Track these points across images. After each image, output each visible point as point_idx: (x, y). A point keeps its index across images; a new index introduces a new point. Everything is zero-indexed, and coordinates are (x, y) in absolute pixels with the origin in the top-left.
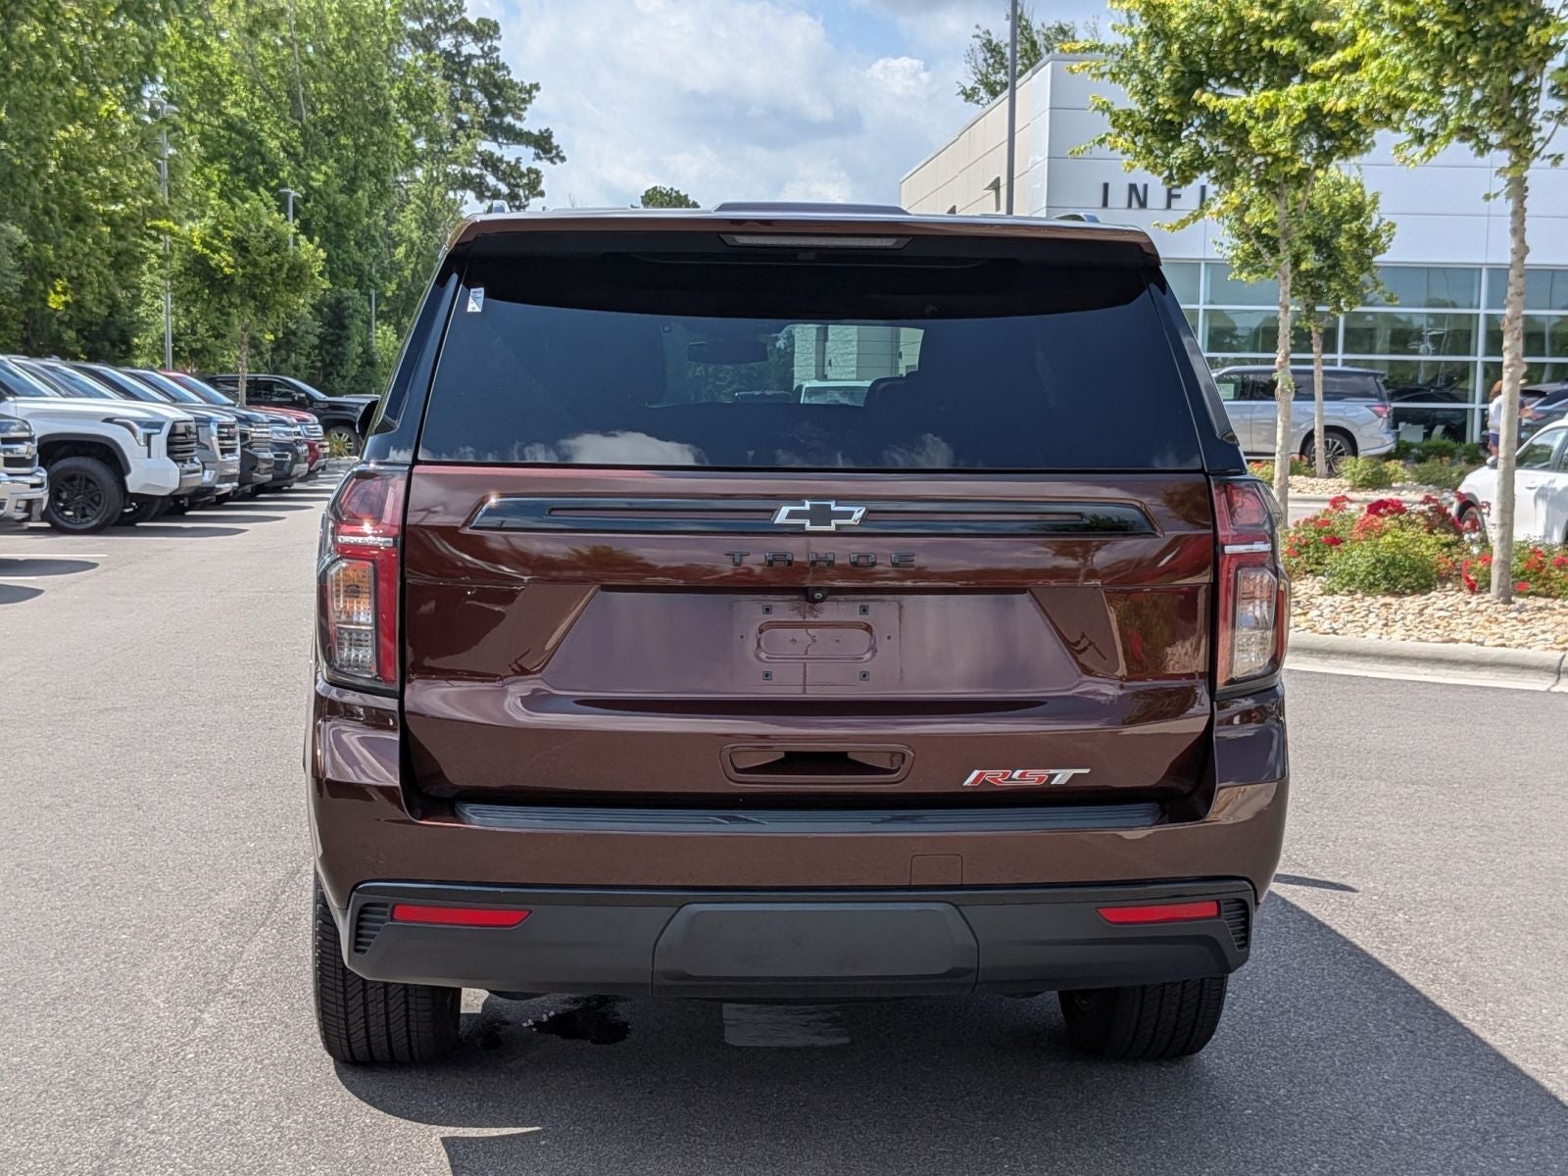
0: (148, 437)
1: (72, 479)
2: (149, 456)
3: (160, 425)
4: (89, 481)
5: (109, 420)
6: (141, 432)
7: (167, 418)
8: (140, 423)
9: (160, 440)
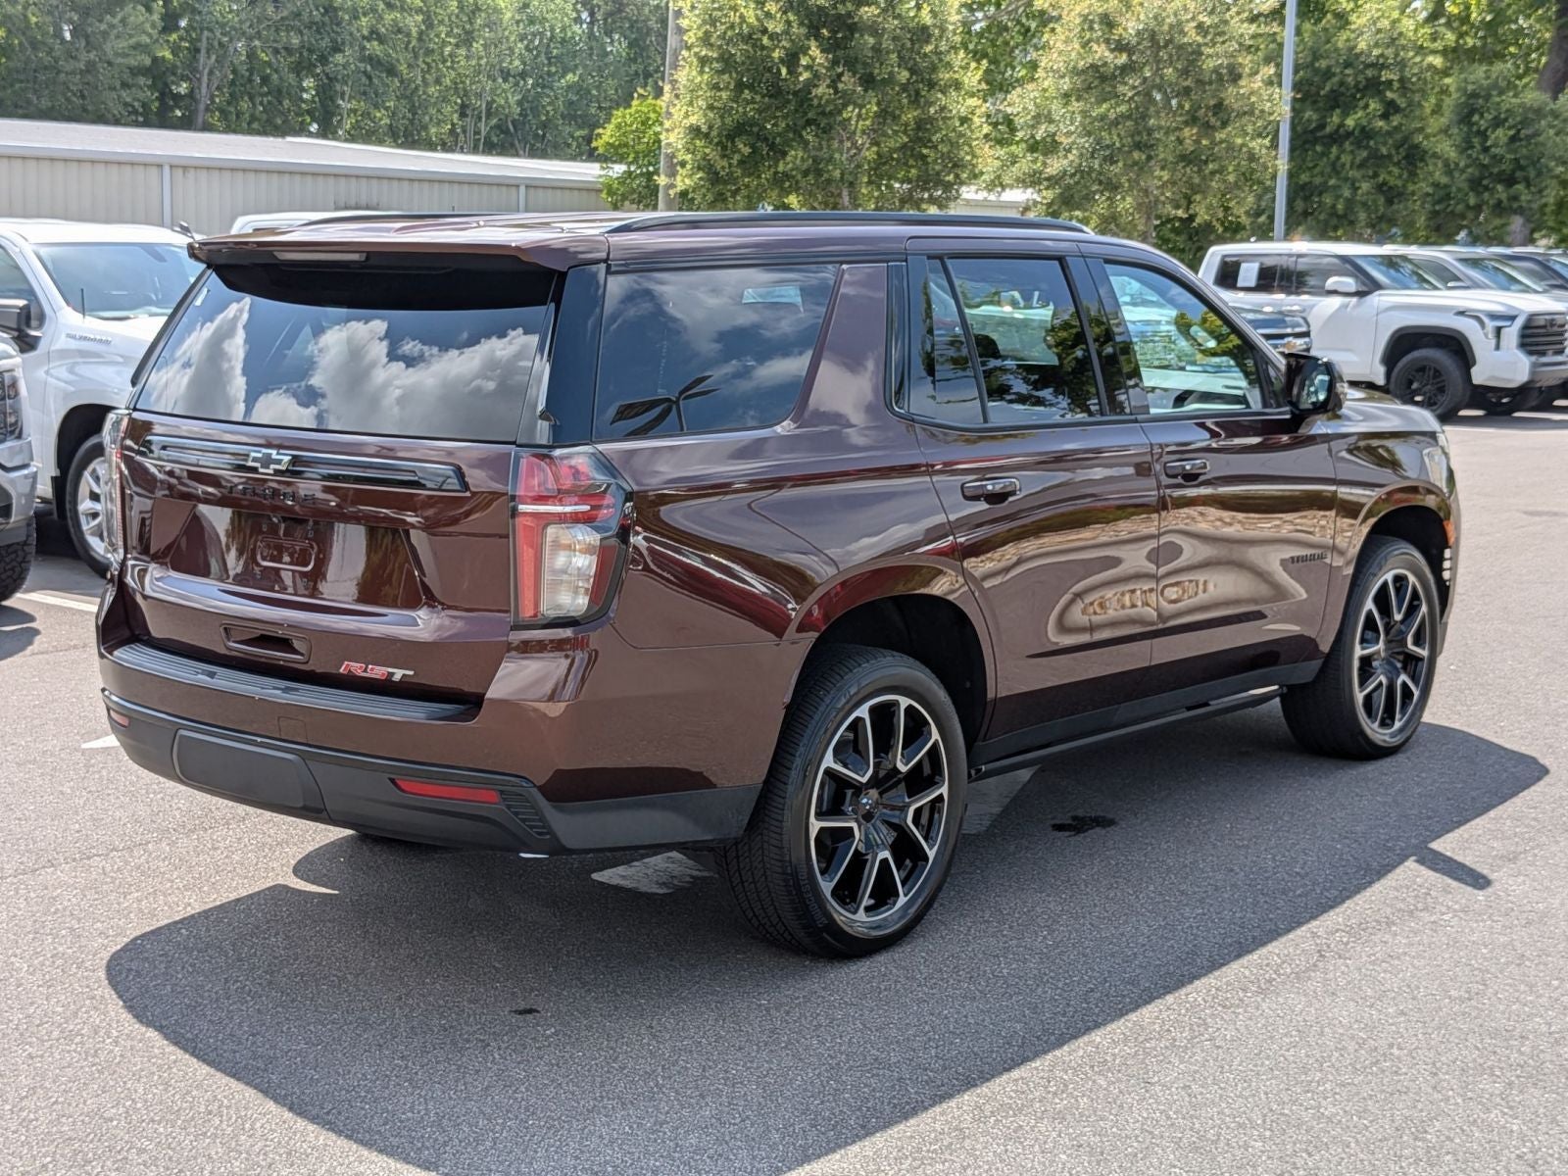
0: (1498, 330)
1: (1422, 369)
2: (1498, 347)
3: (1513, 318)
4: (1436, 371)
5: (1461, 313)
6: (1490, 325)
7: (1521, 311)
8: (1493, 316)
9: (1512, 334)
